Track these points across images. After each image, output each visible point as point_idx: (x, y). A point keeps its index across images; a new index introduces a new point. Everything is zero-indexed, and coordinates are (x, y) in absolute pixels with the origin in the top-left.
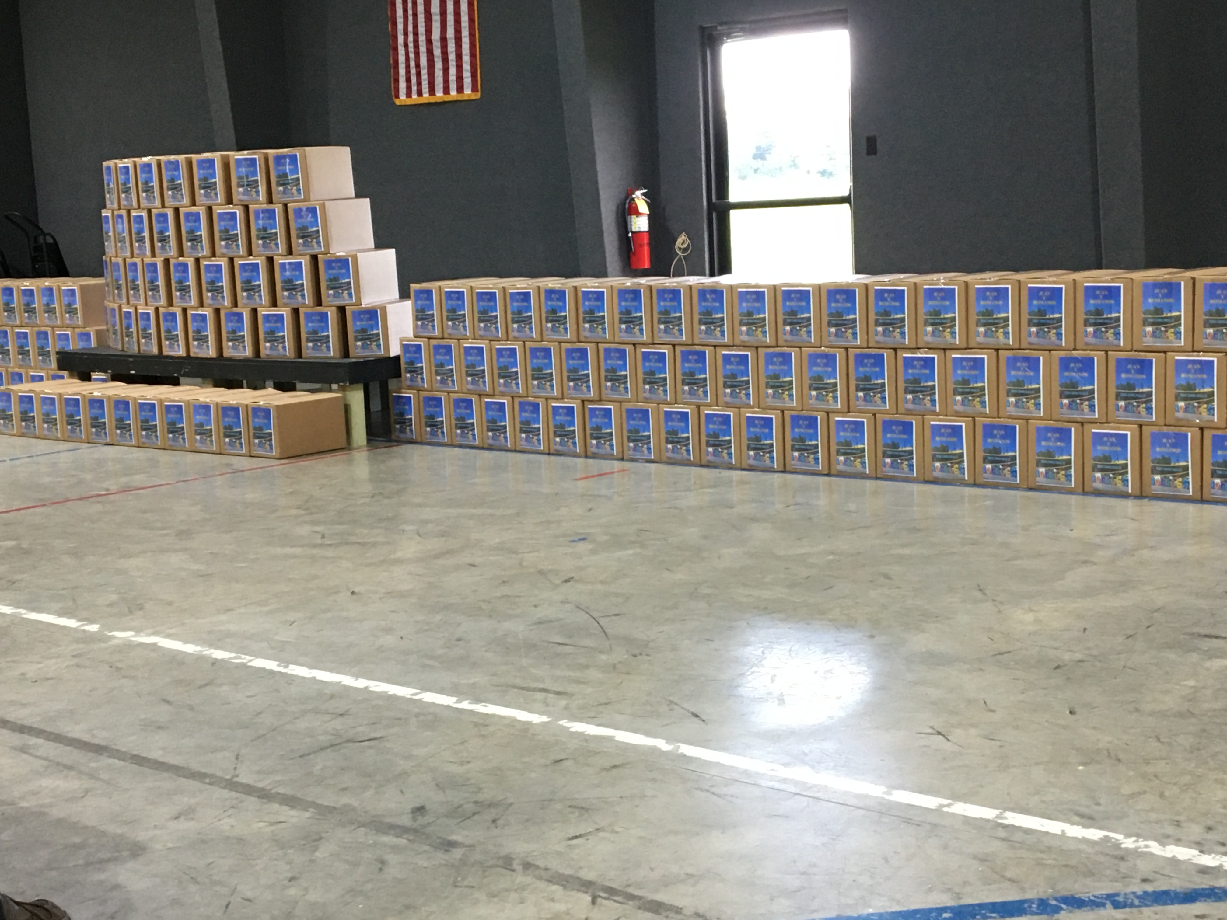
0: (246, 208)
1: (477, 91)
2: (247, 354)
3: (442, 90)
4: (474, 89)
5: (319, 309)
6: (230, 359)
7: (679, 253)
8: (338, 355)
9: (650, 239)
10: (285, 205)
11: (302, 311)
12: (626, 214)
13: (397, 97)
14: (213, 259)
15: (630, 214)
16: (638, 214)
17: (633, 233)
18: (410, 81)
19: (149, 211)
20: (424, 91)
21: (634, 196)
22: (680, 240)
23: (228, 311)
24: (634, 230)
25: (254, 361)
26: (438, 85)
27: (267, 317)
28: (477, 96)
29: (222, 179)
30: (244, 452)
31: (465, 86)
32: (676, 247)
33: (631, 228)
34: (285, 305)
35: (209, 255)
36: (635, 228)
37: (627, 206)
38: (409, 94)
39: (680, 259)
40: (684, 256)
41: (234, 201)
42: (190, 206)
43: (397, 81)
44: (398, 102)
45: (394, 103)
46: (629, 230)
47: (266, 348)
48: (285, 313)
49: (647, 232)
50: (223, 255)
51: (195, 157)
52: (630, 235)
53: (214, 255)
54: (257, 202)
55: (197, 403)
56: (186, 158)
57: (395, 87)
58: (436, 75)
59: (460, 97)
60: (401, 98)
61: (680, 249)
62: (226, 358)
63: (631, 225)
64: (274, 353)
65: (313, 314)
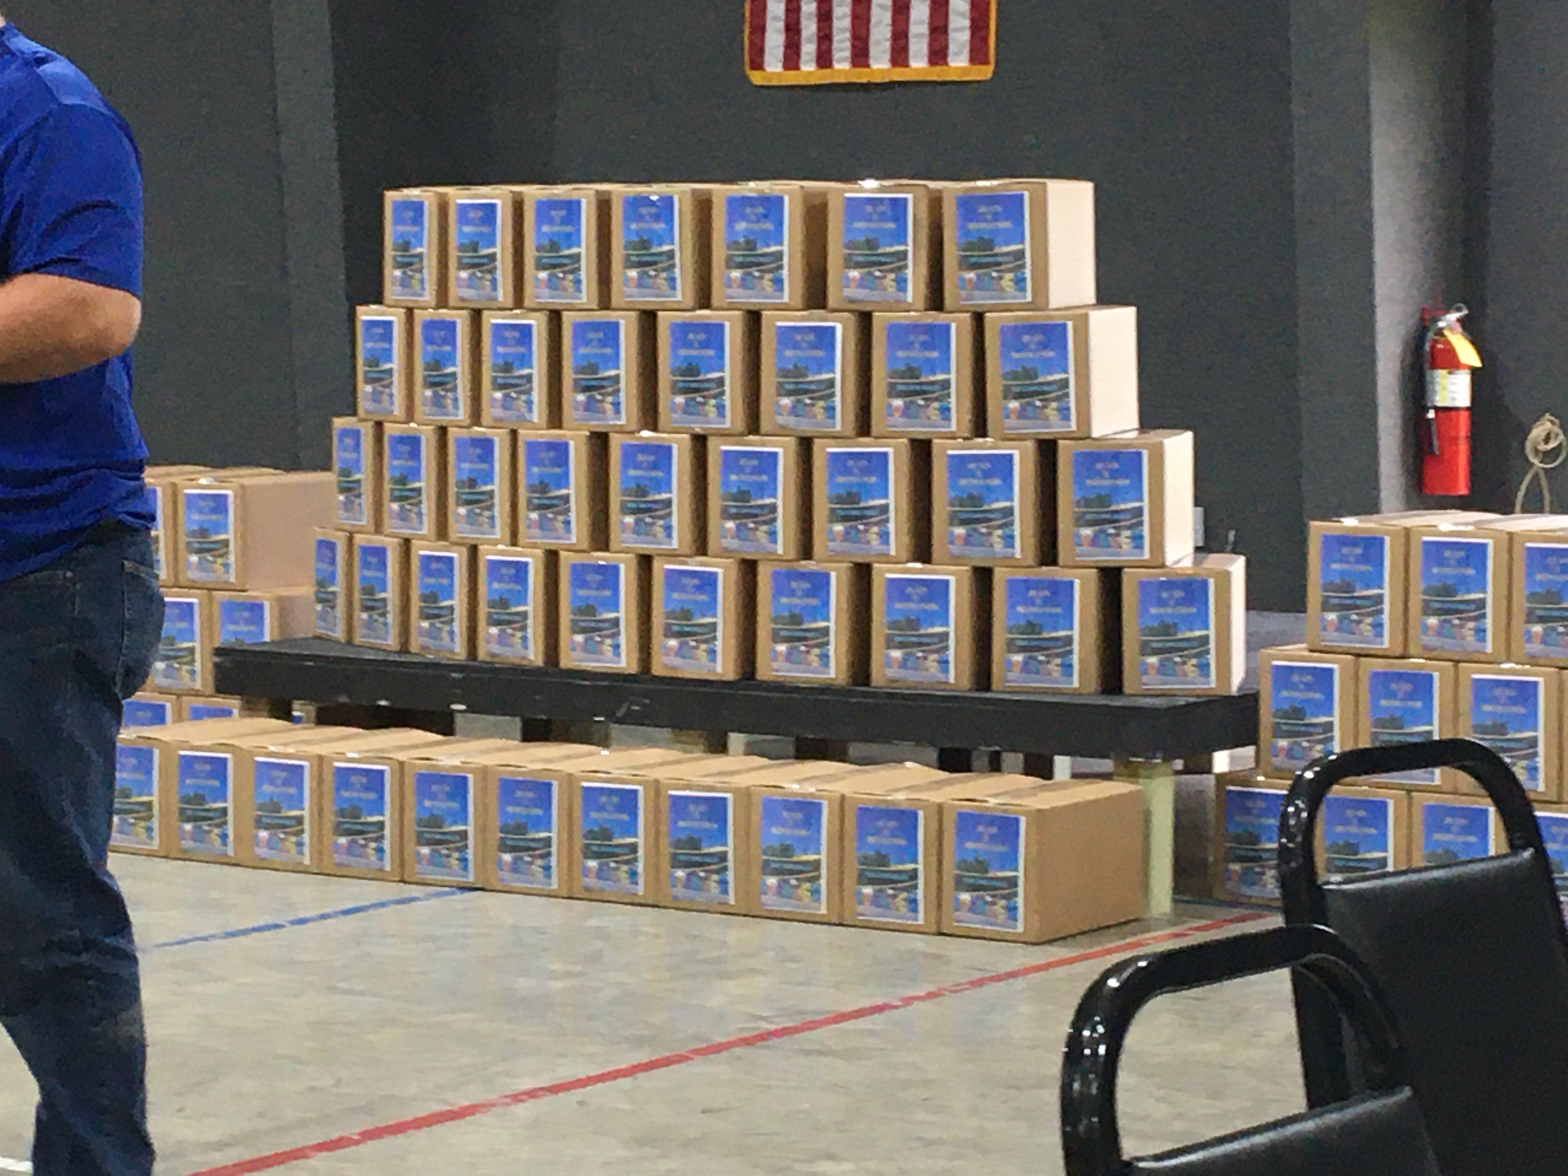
0: (865, 319)
1: (986, 62)
2: (832, 674)
3: (888, 56)
4: (977, 55)
5: (1047, 571)
6: (778, 687)
7: (1535, 461)
8: (1093, 685)
9: (1474, 425)
10: (979, 318)
11: (1000, 576)
12: (1427, 365)
13: (757, 64)
14: (751, 437)
15: (1434, 366)
16: (1452, 363)
17: (1437, 409)
18: (798, 32)
19: (555, 317)
20: (836, 55)
21: (1441, 324)
22: (1538, 432)
23: (783, 567)
24: (1439, 404)
25: (851, 693)
26: (878, 43)
27: (898, 588)
28: (986, 72)
29: (799, 248)
30: (921, 921)
31: (952, 48)
32: (1528, 445)
33: (1432, 401)
34: (955, 560)
35: (740, 426)
36: (1441, 399)
37: (1427, 347)
38: (792, 58)
39: (1536, 476)
40: (1546, 471)
41: (832, 302)
42: (693, 309)
43: (759, 29)
44: (756, 77)
45: (746, 78)
46: (1429, 405)
47: (888, 662)
48: (952, 579)
49: (1468, 409)
50: (781, 431)
51: (720, 191)
52: (1431, 414)
53: (753, 426)
54: (901, 306)
55: (777, 795)
56: (694, 192)
57: (752, 43)
58: (874, 20)
59: (937, 74)
60: (769, 69)
61: (1537, 451)
62: (763, 682)
63: (1434, 392)
64: (911, 676)
65: (1028, 584)
